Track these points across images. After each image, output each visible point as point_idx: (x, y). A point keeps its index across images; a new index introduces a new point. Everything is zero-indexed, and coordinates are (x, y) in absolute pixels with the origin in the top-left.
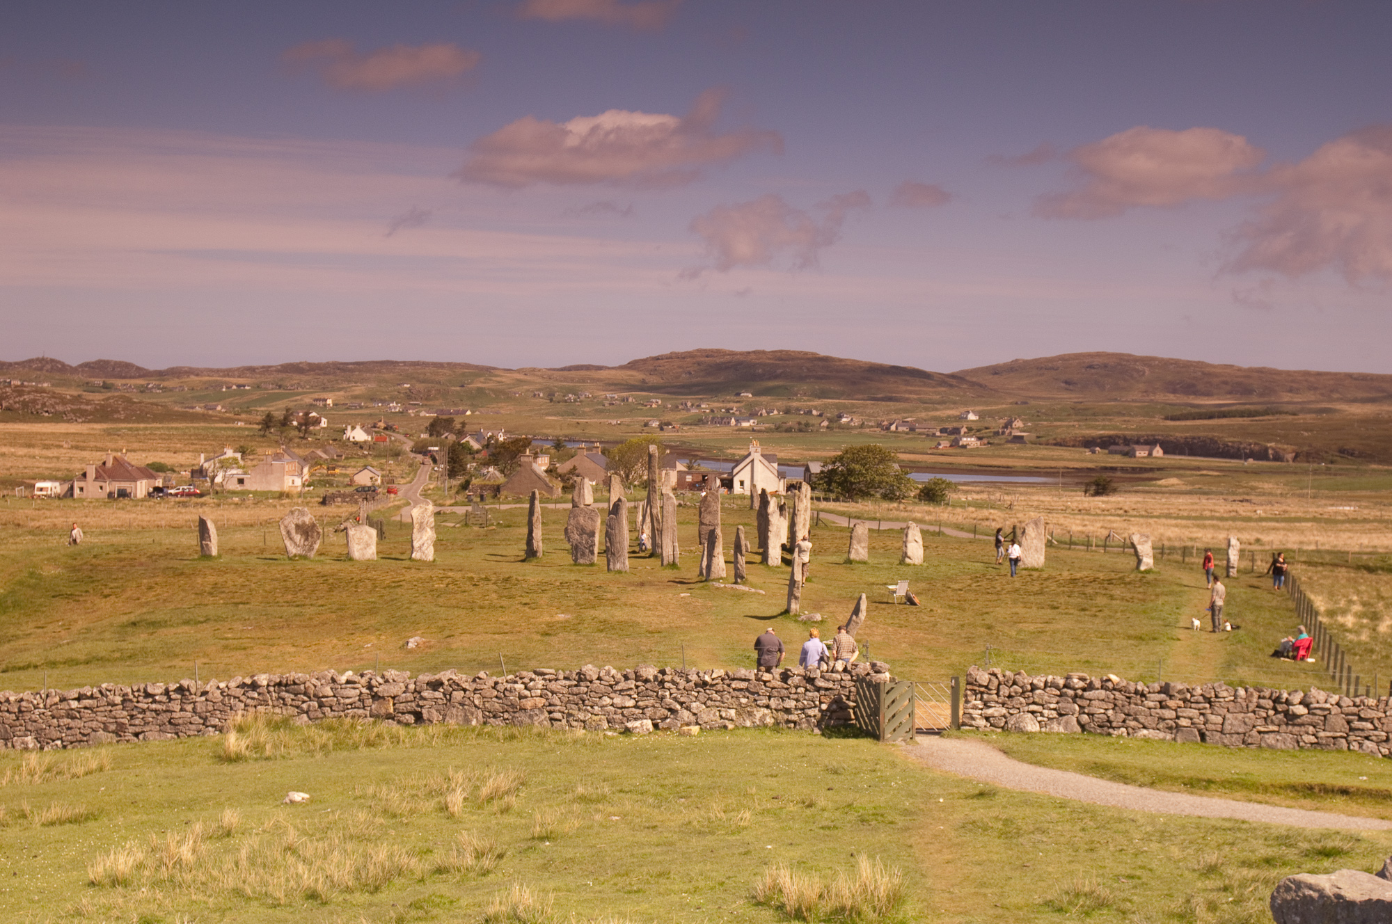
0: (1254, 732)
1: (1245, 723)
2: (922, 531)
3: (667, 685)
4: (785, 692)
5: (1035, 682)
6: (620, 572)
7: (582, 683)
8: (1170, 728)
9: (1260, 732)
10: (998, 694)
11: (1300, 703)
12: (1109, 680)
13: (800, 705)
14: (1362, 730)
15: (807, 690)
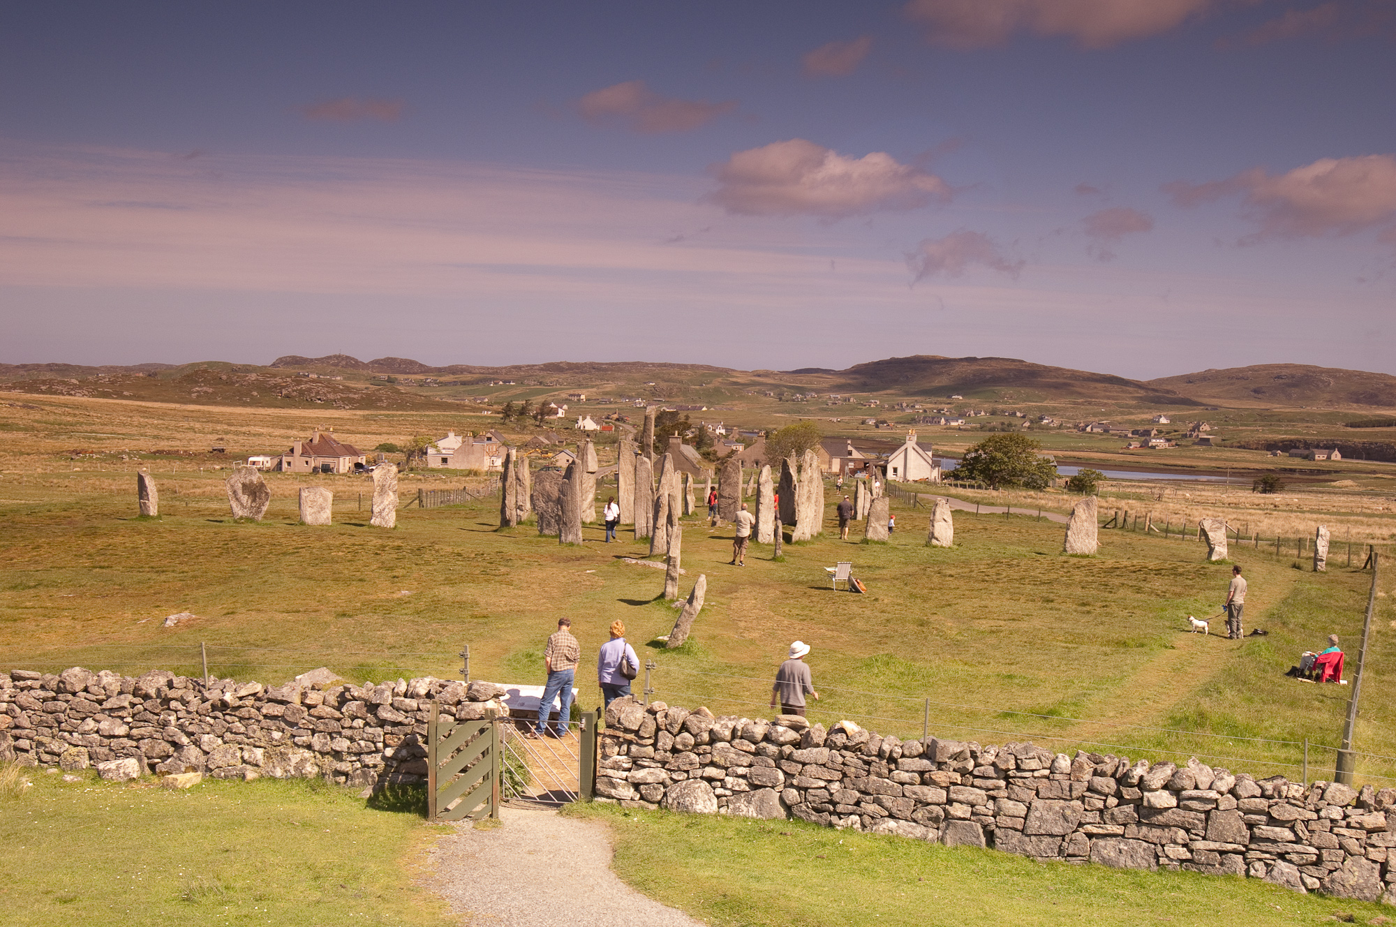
0: (1080, 836)
1: (1065, 818)
2: (955, 513)
3: (173, 704)
4: (334, 725)
5: (717, 727)
6: (571, 544)
7: (61, 696)
8: (936, 820)
9: (1090, 836)
10: (654, 745)
11: (1165, 787)
12: (842, 730)
13: (355, 747)
14: (1274, 841)
15: (367, 724)
